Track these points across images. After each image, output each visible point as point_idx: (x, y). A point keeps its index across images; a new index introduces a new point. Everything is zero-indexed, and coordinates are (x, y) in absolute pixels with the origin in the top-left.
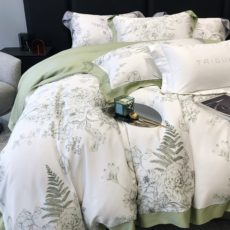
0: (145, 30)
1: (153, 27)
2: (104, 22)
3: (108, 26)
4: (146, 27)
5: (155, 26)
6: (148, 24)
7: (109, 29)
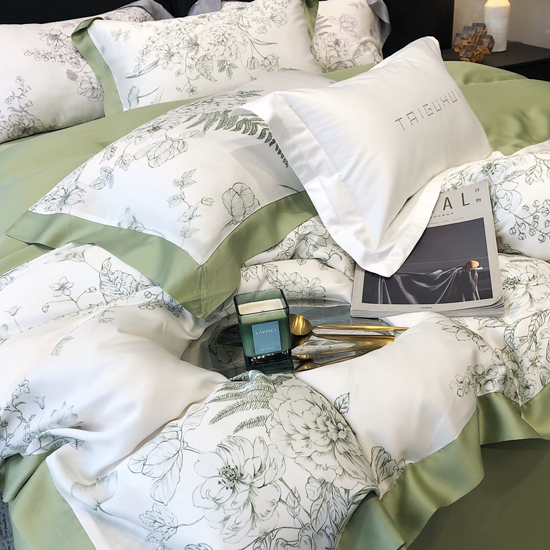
0: (196, 54)
1: (216, 43)
2: (61, 44)
3: (78, 55)
4: (197, 45)
5: (220, 40)
6: (199, 36)
7: (83, 63)
